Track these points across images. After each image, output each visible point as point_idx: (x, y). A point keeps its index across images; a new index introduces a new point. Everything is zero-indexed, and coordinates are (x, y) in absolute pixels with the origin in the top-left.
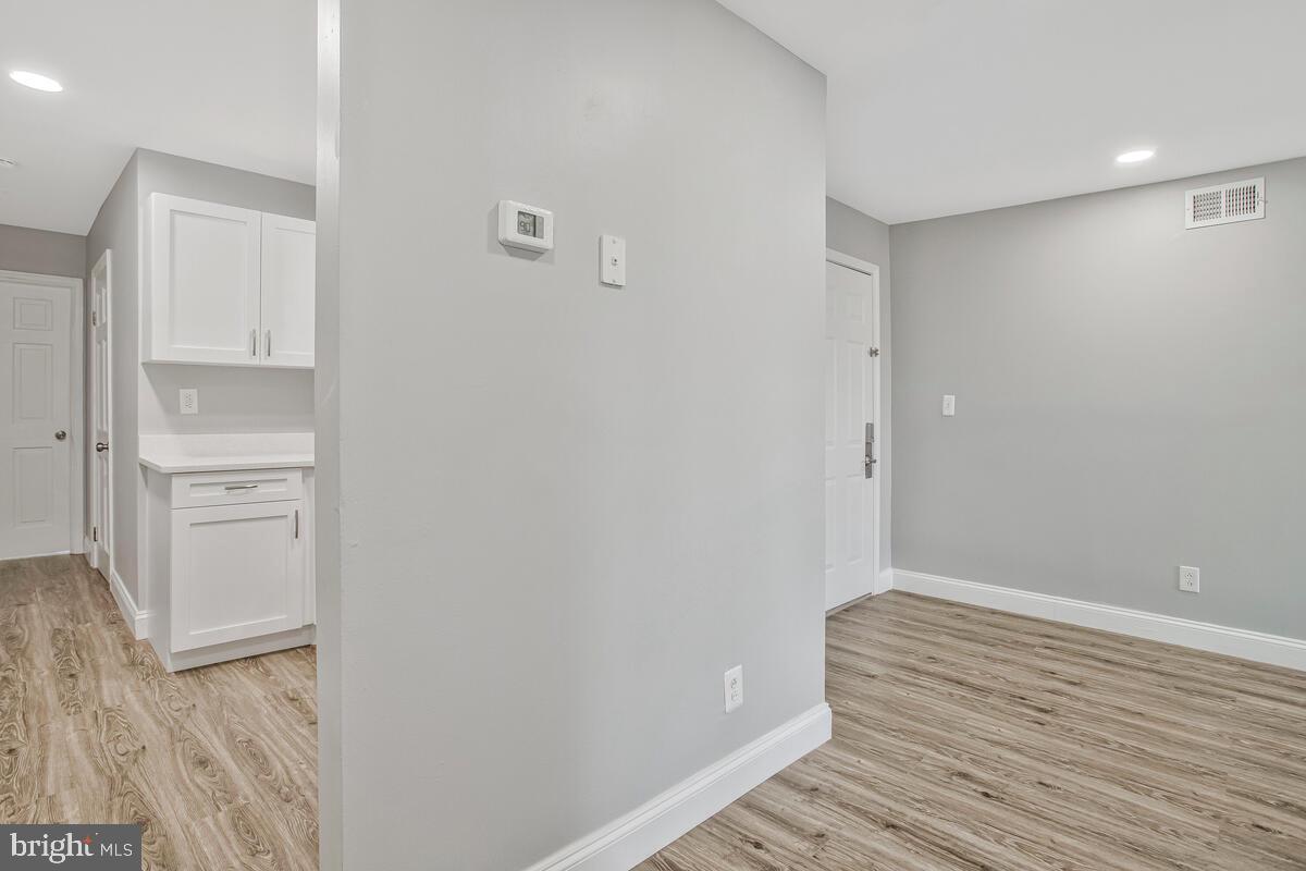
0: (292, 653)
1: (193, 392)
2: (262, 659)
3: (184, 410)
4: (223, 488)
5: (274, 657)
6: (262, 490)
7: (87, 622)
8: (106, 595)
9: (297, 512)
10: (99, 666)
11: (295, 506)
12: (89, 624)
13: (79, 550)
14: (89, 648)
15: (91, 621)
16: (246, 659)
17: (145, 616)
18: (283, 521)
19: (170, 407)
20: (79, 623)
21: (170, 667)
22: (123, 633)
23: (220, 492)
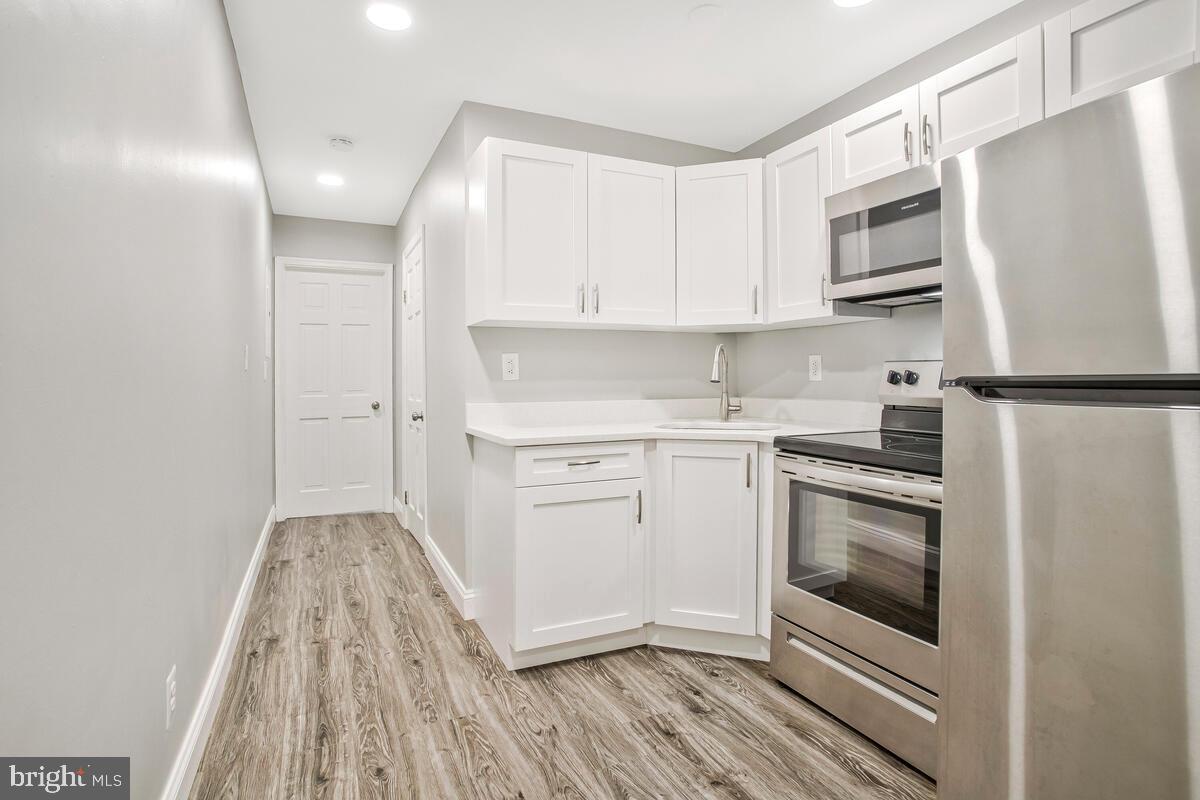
0: (631, 655)
1: (515, 357)
2: (603, 661)
3: (506, 376)
4: (566, 463)
5: (613, 658)
6: (605, 466)
7: (414, 592)
8: (424, 562)
9: (640, 492)
10: (438, 651)
11: (638, 485)
12: (416, 595)
13: (389, 510)
14: (423, 626)
15: (417, 591)
16: (584, 658)
17: (472, 596)
18: (625, 502)
19: (493, 373)
20: (408, 592)
21: (511, 666)
22: (450, 610)
23: (562, 469)
